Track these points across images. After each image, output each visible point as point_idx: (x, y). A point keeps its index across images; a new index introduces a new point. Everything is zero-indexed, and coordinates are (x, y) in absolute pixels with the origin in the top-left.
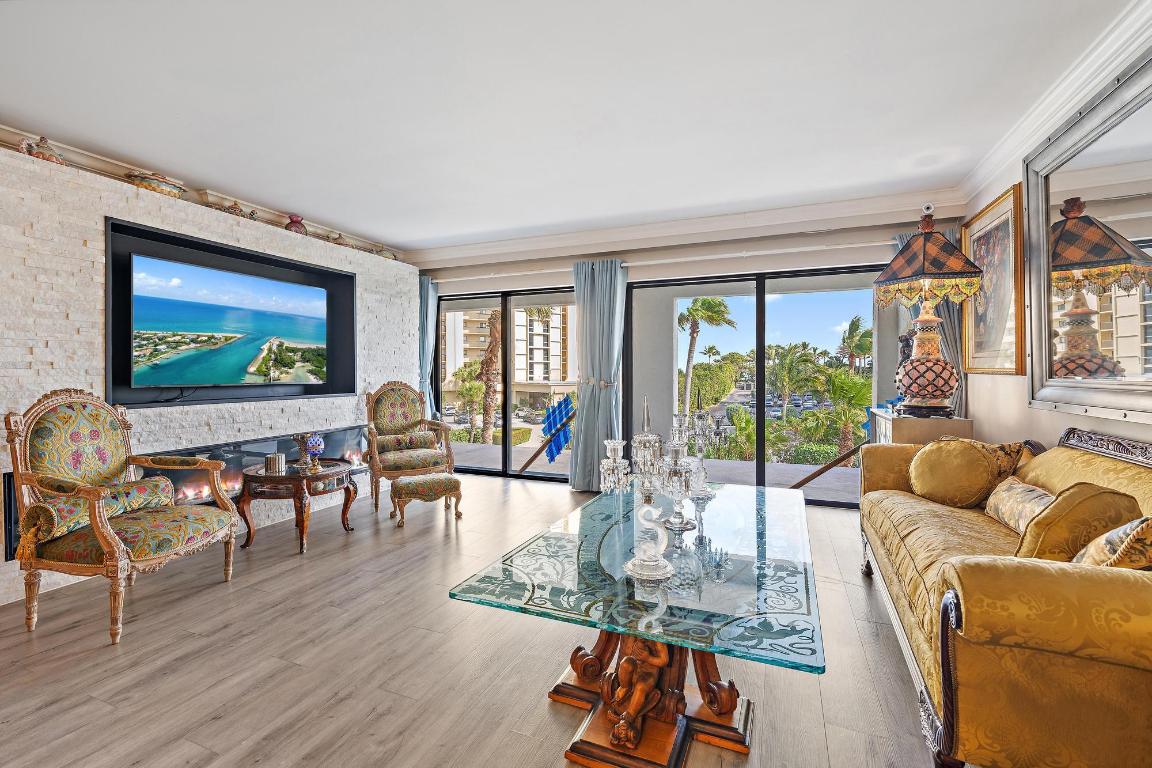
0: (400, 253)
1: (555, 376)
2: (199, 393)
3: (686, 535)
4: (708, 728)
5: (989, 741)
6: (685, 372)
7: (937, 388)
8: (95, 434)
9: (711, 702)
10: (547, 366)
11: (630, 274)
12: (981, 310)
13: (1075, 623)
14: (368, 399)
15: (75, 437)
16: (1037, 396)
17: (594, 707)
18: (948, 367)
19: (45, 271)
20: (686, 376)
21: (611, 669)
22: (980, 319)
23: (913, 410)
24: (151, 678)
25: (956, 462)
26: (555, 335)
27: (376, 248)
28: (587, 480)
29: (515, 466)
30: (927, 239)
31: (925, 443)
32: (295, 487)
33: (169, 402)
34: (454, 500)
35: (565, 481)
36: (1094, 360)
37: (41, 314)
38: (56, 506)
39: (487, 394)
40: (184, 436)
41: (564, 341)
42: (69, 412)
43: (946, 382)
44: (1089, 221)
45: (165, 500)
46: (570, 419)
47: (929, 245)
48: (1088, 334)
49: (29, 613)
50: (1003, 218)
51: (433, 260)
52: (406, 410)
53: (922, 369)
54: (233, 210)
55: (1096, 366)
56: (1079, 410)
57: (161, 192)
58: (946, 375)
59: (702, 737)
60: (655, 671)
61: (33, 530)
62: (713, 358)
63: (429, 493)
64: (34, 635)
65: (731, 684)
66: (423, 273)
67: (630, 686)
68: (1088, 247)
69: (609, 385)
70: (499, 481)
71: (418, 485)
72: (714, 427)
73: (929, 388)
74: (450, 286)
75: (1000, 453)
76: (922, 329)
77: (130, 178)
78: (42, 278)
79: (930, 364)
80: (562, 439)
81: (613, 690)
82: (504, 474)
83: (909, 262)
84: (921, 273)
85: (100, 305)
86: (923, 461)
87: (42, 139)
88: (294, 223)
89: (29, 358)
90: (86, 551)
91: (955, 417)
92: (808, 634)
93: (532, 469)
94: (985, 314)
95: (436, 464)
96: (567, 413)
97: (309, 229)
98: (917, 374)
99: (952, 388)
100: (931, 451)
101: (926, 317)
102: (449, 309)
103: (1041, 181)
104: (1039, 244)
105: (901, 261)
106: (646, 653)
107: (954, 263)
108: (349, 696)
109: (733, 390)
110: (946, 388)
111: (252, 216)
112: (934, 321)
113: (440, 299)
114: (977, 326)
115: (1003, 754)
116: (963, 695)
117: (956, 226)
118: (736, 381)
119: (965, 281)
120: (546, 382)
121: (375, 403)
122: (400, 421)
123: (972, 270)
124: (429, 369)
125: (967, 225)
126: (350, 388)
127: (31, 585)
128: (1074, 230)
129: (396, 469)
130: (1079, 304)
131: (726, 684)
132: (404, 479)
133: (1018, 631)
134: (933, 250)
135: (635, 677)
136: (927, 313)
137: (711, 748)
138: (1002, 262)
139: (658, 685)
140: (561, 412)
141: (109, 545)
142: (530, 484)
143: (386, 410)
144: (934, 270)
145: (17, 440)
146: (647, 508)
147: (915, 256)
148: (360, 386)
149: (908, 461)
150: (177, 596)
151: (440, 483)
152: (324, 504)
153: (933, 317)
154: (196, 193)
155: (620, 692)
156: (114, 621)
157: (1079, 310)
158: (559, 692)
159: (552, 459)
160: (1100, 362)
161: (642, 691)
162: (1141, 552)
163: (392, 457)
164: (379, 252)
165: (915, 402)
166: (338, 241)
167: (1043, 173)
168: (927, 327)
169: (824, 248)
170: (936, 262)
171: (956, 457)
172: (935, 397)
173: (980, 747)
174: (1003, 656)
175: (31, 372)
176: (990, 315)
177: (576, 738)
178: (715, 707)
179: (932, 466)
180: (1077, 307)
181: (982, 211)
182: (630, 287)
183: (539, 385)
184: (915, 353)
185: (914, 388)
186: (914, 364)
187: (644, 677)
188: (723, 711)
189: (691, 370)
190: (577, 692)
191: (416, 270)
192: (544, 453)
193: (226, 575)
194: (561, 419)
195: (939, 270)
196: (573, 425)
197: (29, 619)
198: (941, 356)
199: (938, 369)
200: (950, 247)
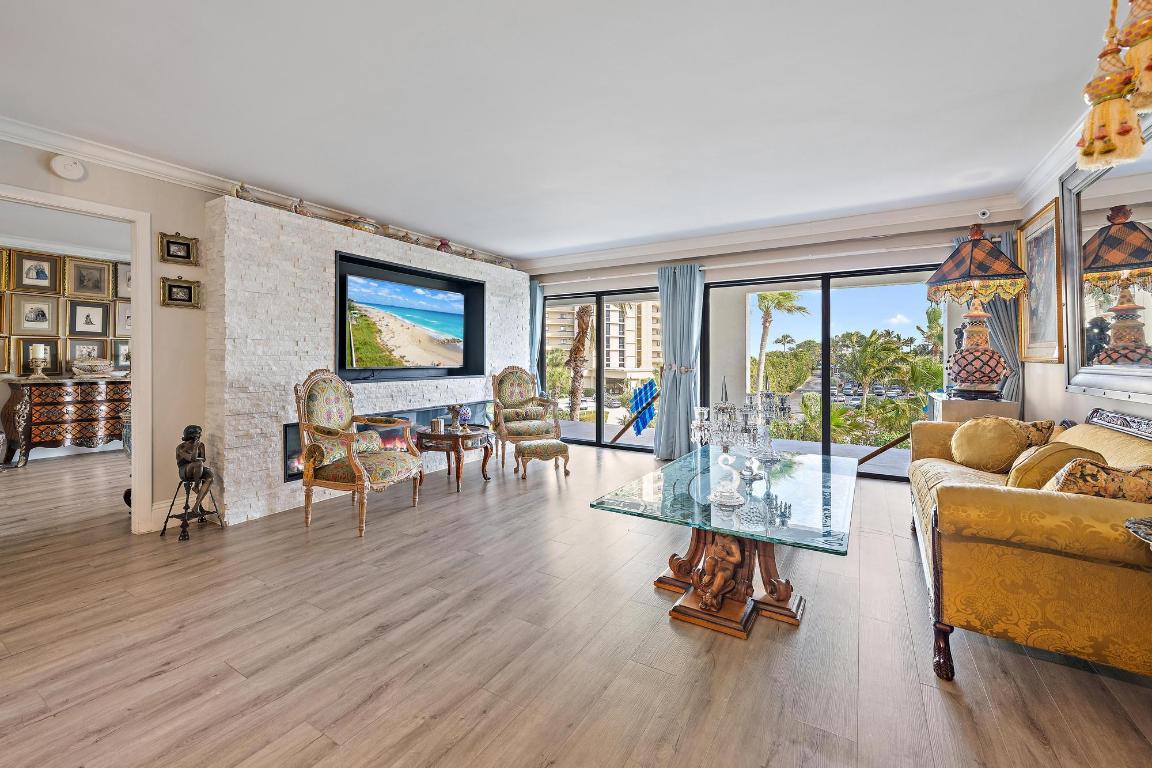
0: (516, 263)
1: (630, 363)
2: (384, 373)
3: (755, 484)
4: (770, 608)
5: (964, 607)
6: (757, 359)
7: (985, 375)
8: (337, 400)
9: (772, 593)
10: (622, 353)
11: (707, 275)
12: (1033, 306)
13: (1009, 520)
14: (494, 380)
15: (328, 401)
16: (1072, 381)
17: (687, 590)
18: (996, 357)
19: (304, 290)
20: (759, 364)
21: (700, 566)
22: (1033, 313)
23: (962, 393)
24: (392, 555)
25: (989, 435)
26: (630, 324)
27: (498, 260)
28: (669, 451)
29: (607, 439)
30: (975, 245)
31: (965, 421)
32: (453, 444)
33: (365, 379)
34: (561, 461)
35: (650, 451)
36: (1138, 351)
37: (302, 319)
38: (325, 444)
39: (574, 380)
40: (378, 404)
41: (639, 330)
42: (324, 384)
43: (993, 370)
44: (1133, 226)
45: (377, 448)
46: (654, 399)
47: (976, 250)
48: (1134, 327)
49: (307, 514)
50: (1049, 225)
51: (541, 268)
52: (523, 389)
53: (970, 358)
54: (405, 238)
55: (1139, 356)
56: (1099, 393)
57: (365, 230)
58: (992, 363)
59: (764, 613)
60: (731, 567)
61: (312, 460)
62: (788, 346)
63: (544, 454)
64: (310, 529)
65: (788, 582)
66: (532, 278)
67: (714, 575)
68: (1129, 251)
69: (689, 370)
70: (593, 450)
71: (536, 447)
72: (778, 403)
73: (977, 375)
74: (553, 288)
75: (1034, 429)
76: (972, 323)
77: (346, 222)
78: (303, 295)
79: (977, 354)
80: (647, 416)
81: (701, 578)
82: (598, 443)
83: (958, 266)
84: (969, 276)
85: (332, 312)
86: (961, 435)
87: (301, 201)
88: (444, 245)
89: (296, 348)
90: (343, 475)
91: (1003, 400)
92: (840, 537)
93: (622, 441)
94: (1037, 309)
95: (547, 432)
96: (652, 394)
97: (453, 248)
98: (965, 362)
99: (998, 375)
100: (970, 427)
101: (976, 313)
102: (551, 306)
103: (1074, 197)
104: (1072, 252)
105: (951, 264)
106: (725, 553)
107: (1000, 266)
108: (520, 574)
109: (809, 378)
110: (992, 375)
111: (417, 242)
112: (983, 316)
113: (545, 298)
114: (1031, 319)
115: (974, 616)
116: (946, 576)
117: (1013, 228)
118: (813, 369)
119: (1009, 281)
120: (622, 368)
121: (499, 382)
122: (517, 398)
123: (1016, 272)
124: (536, 356)
125: (1022, 229)
126: (480, 371)
127: (308, 496)
128: (1119, 235)
129: (516, 435)
130: (1125, 300)
131: (784, 581)
132: (526, 443)
133: (972, 525)
134: (980, 255)
135: (717, 570)
136: (976, 309)
137: (771, 621)
138: (1049, 263)
139: (734, 576)
140: (646, 394)
141: (359, 471)
142: (621, 454)
143: (507, 388)
144: (980, 273)
145: (302, 401)
146: (725, 455)
147: (963, 261)
148: (488, 369)
149: (951, 436)
150: (386, 513)
151: (552, 446)
152: (472, 457)
153: (982, 313)
154: (383, 229)
155: (706, 579)
156: (361, 522)
157: (1125, 306)
158: (661, 582)
159: (639, 432)
160: (1143, 352)
161: (722, 576)
162: (1075, 483)
163: (514, 425)
164: (500, 263)
165: (964, 386)
166: (472, 256)
167: (1075, 191)
168: (976, 321)
169: (883, 250)
170: (981, 266)
171: (990, 431)
172: (983, 382)
173: (958, 611)
174: (972, 550)
175: (297, 357)
176: (1041, 310)
177: (677, 604)
178: (775, 596)
179: (970, 439)
180: (1122, 303)
181: (1035, 216)
182: (707, 287)
183: (614, 371)
184: (965, 343)
185: (963, 374)
186: (964, 354)
187: (724, 570)
188: (781, 598)
189: (764, 358)
190: (673, 582)
191: (526, 276)
192: (631, 428)
193: (414, 501)
194: (647, 399)
195: (984, 272)
196: (656, 404)
197: (307, 518)
198: (989, 347)
199: (985, 358)
200: (996, 252)
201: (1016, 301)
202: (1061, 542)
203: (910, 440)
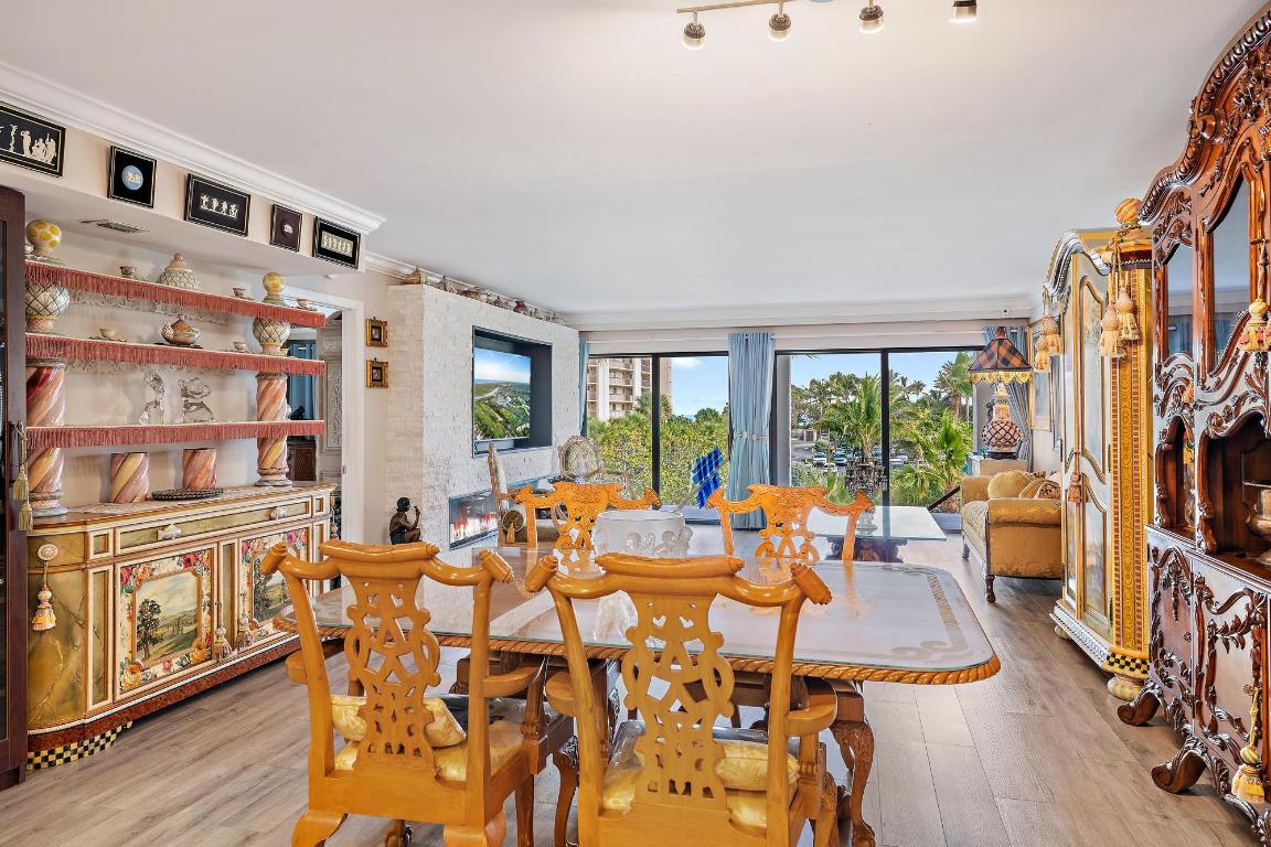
7: (1007, 441)
11: (779, 342)
14: (561, 450)
18: (1014, 427)
22: (1037, 394)
23: (993, 455)
25: (1010, 482)
30: (1000, 344)
31: (995, 475)
37: (457, 395)
43: (1012, 437)
47: (1001, 348)
51: (591, 324)
53: (998, 428)
58: (1012, 432)
69: (759, 437)
73: (1002, 441)
74: (599, 346)
76: (999, 403)
79: (1002, 425)
80: (711, 485)
83: (989, 359)
84: (996, 367)
86: (994, 484)
88: (520, 306)
91: (1020, 459)
97: (529, 310)
98: (995, 432)
99: (1016, 440)
100: (999, 478)
101: (1001, 395)
105: (985, 357)
107: (1016, 362)
110: (1012, 441)
112: (1006, 397)
113: (590, 357)
115: (1003, 569)
117: (1025, 323)
119: (1021, 373)
121: (566, 455)
122: (583, 470)
123: (1025, 366)
125: (1030, 326)
126: (548, 442)
133: (1003, 518)
134: (1003, 352)
136: (1001, 392)
143: (572, 459)
144: (1004, 366)
147: (993, 355)
148: (554, 439)
149: (987, 485)
153: (1006, 394)
159: (702, 504)
165: (995, 449)
168: (1002, 401)
170: (1005, 361)
171: (1010, 480)
172: (1005, 446)
173: (997, 568)
174: (1003, 529)
179: (999, 485)
182: (777, 353)
184: (995, 416)
185: (994, 440)
186: (994, 425)
191: (575, 332)
194: (710, 469)
195: (1006, 365)
198: (1010, 419)
199: (1007, 428)
200: (1013, 351)
201: (1027, 384)
202: (1036, 519)
203: (960, 492)
